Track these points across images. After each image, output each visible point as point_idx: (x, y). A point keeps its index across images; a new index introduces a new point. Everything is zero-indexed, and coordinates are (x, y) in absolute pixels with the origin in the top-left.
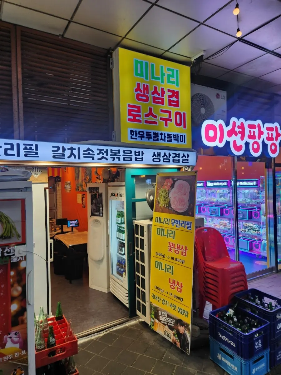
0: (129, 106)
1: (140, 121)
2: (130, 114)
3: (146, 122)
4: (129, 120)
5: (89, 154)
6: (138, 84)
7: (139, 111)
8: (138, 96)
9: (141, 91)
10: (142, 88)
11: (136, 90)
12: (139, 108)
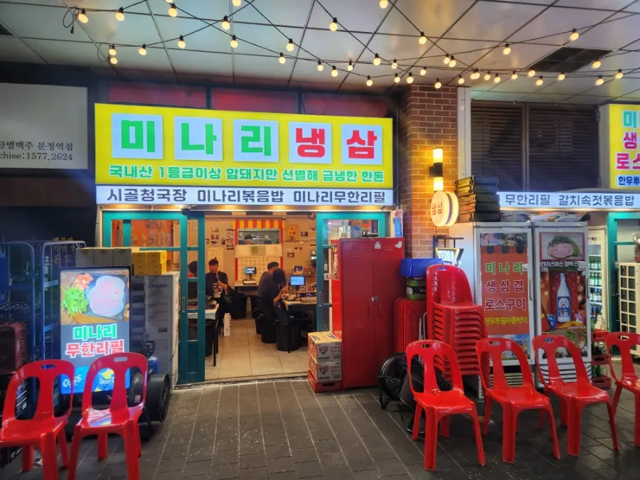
0: (619, 155)
1: (628, 168)
2: (619, 162)
3: (634, 168)
4: (618, 167)
5: (586, 200)
6: (627, 134)
7: (627, 158)
8: (626, 144)
9: (629, 140)
10: (630, 136)
11: (625, 139)
12: (627, 155)
